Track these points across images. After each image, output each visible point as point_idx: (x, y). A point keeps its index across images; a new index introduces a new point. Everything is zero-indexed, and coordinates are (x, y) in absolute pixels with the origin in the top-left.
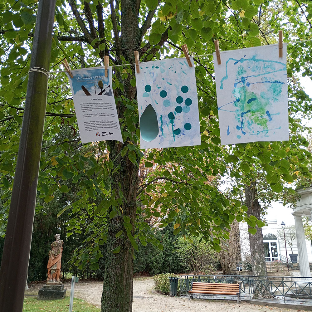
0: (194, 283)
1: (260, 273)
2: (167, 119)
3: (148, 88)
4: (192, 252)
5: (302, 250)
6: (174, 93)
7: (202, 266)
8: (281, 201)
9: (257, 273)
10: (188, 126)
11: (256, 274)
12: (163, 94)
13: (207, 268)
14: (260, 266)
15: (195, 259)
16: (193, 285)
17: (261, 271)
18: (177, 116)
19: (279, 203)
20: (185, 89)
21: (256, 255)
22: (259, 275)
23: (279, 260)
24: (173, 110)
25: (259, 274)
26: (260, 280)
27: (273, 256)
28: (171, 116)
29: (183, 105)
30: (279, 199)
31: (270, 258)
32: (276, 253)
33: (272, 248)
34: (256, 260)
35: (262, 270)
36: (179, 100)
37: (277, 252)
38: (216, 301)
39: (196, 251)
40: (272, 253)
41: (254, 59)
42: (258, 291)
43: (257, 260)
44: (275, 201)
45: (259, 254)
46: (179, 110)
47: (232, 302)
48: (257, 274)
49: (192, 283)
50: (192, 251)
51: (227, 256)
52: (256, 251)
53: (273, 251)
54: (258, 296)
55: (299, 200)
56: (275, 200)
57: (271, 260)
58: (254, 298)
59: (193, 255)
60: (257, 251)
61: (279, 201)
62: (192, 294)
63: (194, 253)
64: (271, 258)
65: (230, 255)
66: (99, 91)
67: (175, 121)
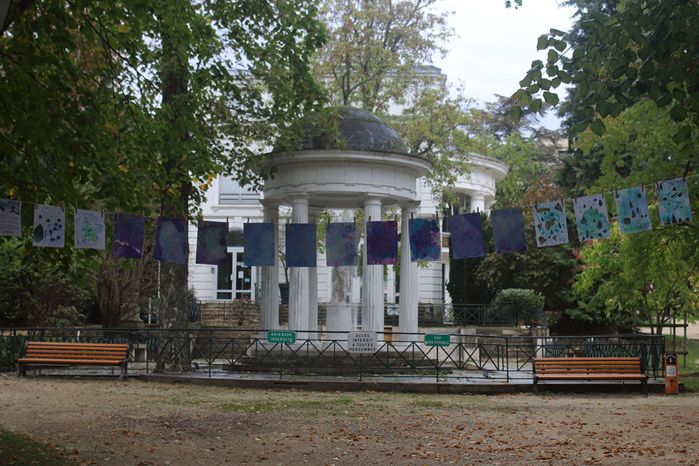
0: (30, 343)
1: (173, 324)
2: (48, 233)
3: (40, 217)
4: (27, 275)
5: (268, 279)
6: (53, 221)
7: (49, 310)
8: (237, 177)
9: (167, 324)
10: (59, 238)
11: (165, 326)
12: (48, 221)
13: (62, 315)
14: (176, 309)
15: (32, 293)
16: (29, 347)
17: (175, 319)
18: (54, 232)
19: (233, 179)
20: (59, 220)
21: (170, 287)
22: (171, 327)
23: (253, 298)
24: (52, 229)
25: (170, 325)
26: (171, 336)
27: (238, 288)
28: (51, 232)
29: (57, 227)
30: (232, 172)
31: (231, 293)
32: (247, 280)
33: (239, 268)
34: (168, 298)
35: (178, 318)
36: (56, 224)
37: (250, 277)
38: (77, 379)
39: (36, 274)
40: (239, 280)
41: (91, 215)
42: (166, 358)
43: (170, 299)
44: (225, 175)
45: (176, 285)
46: (55, 229)
47: (110, 380)
48: (168, 326)
49: (26, 344)
50: (25, 274)
51: (116, 288)
52: (170, 280)
53: (241, 275)
54: (164, 367)
55: (273, 177)
56: (225, 172)
57: (234, 296)
58: (156, 371)
59: (29, 283)
60: (173, 279)
61: (232, 177)
62: (24, 367)
63: (30, 280)
64: (234, 291)
65: (124, 285)
66: (11, 210)
67: (53, 234)
